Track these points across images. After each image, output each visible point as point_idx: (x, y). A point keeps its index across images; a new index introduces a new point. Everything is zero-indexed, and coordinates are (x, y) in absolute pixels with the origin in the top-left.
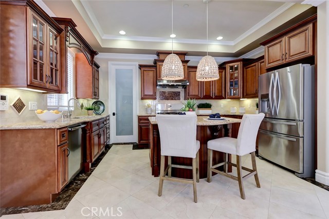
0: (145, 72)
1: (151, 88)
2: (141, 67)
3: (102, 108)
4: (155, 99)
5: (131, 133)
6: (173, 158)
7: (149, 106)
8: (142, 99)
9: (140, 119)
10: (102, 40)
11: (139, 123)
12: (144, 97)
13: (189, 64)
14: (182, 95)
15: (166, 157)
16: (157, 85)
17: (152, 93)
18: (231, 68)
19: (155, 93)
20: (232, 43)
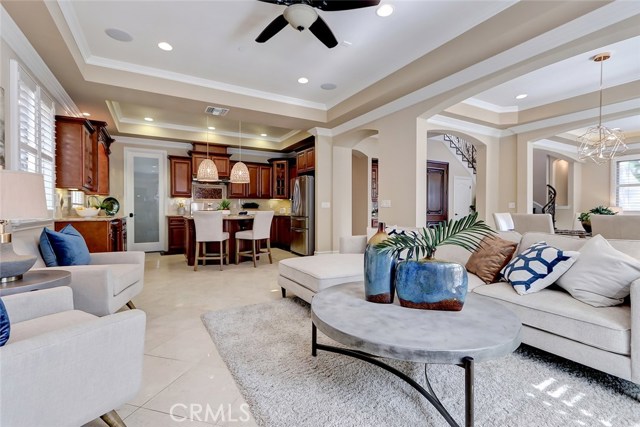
0: (177, 165)
1: (185, 183)
2: (171, 158)
3: (116, 207)
4: (190, 197)
5: (156, 239)
6: (207, 243)
7: (181, 206)
8: (173, 196)
9: (170, 220)
10: (119, 123)
11: (169, 225)
12: (174, 194)
13: (231, 158)
14: (224, 193)
15: (201, 243)
16: (192, 180)
17: (185, 190)
18: (278, 165)
19: (190, 190)
20: (279, 140)
